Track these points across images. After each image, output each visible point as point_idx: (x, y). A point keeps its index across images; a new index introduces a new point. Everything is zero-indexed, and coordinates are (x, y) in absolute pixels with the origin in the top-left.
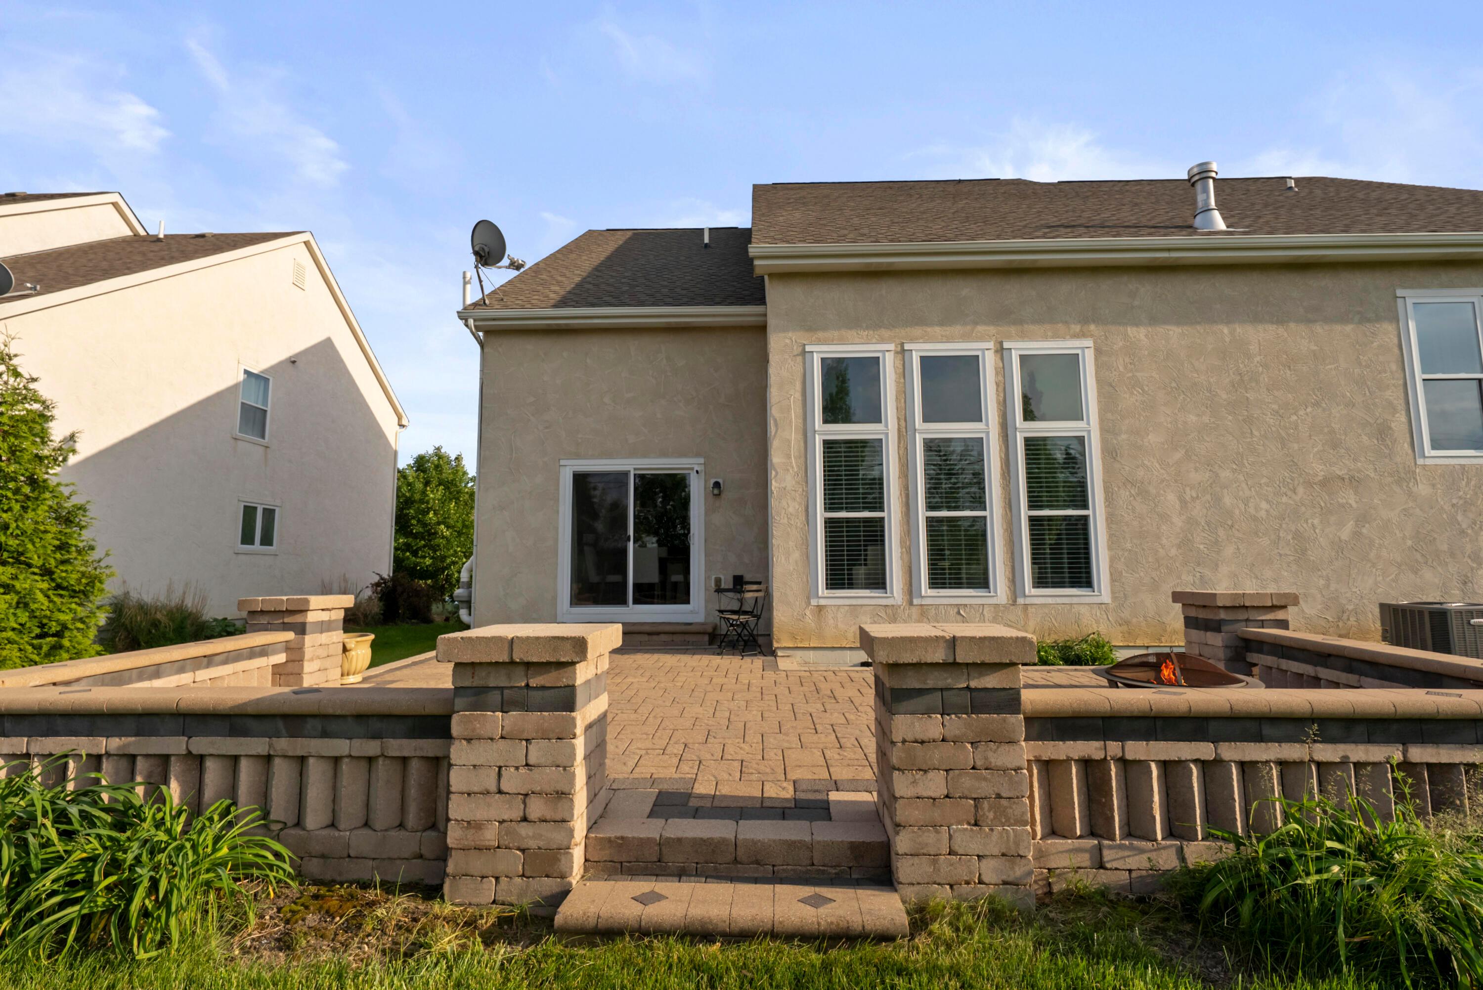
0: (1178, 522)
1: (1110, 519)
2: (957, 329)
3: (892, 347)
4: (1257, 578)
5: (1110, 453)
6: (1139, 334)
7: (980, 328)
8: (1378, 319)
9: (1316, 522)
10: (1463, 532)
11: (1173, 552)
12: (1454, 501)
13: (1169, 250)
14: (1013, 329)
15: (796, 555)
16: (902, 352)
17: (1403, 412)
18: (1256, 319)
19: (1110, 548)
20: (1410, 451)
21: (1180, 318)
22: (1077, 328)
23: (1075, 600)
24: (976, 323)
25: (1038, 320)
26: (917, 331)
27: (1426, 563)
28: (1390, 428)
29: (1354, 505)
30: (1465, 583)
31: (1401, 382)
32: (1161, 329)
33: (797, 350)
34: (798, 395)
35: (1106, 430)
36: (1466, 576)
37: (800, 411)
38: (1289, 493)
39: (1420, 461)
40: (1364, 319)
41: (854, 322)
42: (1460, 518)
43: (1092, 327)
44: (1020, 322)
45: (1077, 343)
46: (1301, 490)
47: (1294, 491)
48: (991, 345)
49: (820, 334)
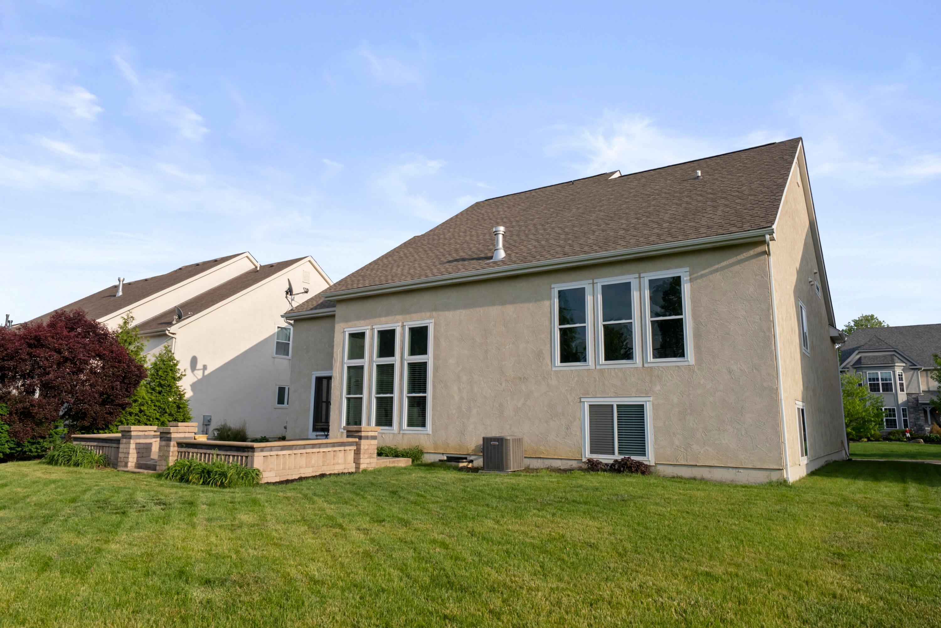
0: (457, 398)
1: (434, 397)
2: (390, 318)
3: (369, 327)
4: (484, 424)
5: (436, 369)
6: (449, 315)
7: (397, 317)
8: (543, 299)
9: (509, 398)
10: (569, 403)
11: (454, 412)
12: (567, 388)
13: (452, 279)
14: (408, 316)
15: (337, 412)
16: (373, 329)
17: (549, 345)
18: (493, 304)
19: (433, 410)
20: (550, 364)
21: (466, 306)
22: (428, 314)
23: (419, 432)
24: (396, 315)
25: (416, 312)
26: (377, 320)
27: (552, 419)
28: (542, 353)
29: (524, 390)
30: (567, 429)
31: (549, 330)
32: (458, 312)
33: (342, 331)
34: (341, 349)
35: (436, 358)
36: (569, 426)
37: (341, 354)
38: (499, 385)
39: (554, 369)
40: (537, 300)
41: (359, 318)
42: (568, 396)
43: (434, 313)
44: (410, 313)
45: (428, 321)
46: (504, 384)
47: (501, 384)
48: (400, 324)
49: (350, 324)
